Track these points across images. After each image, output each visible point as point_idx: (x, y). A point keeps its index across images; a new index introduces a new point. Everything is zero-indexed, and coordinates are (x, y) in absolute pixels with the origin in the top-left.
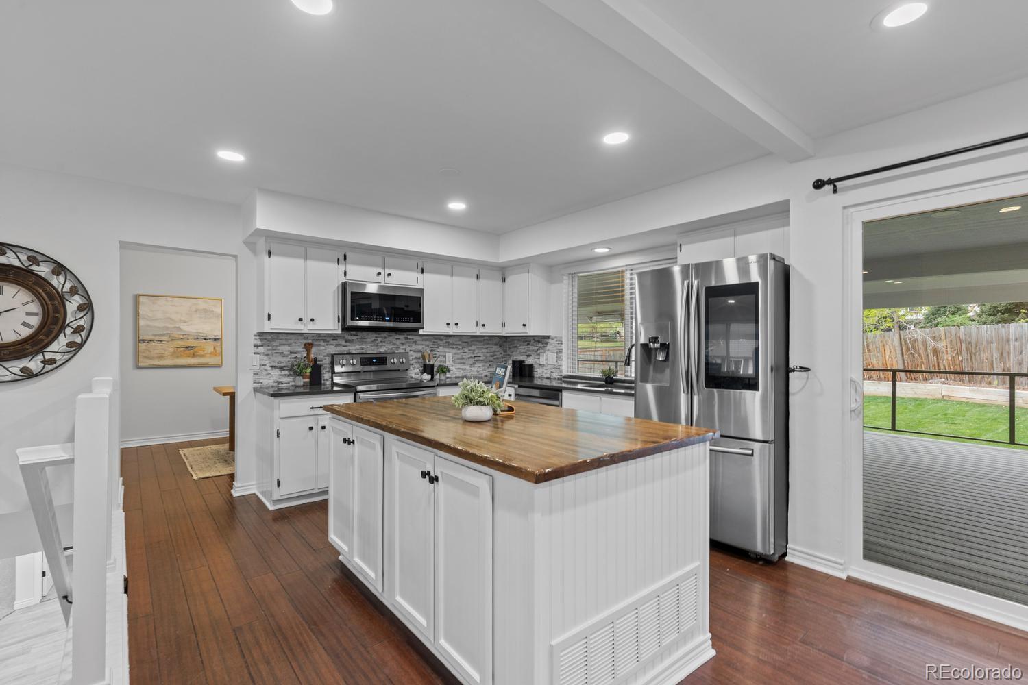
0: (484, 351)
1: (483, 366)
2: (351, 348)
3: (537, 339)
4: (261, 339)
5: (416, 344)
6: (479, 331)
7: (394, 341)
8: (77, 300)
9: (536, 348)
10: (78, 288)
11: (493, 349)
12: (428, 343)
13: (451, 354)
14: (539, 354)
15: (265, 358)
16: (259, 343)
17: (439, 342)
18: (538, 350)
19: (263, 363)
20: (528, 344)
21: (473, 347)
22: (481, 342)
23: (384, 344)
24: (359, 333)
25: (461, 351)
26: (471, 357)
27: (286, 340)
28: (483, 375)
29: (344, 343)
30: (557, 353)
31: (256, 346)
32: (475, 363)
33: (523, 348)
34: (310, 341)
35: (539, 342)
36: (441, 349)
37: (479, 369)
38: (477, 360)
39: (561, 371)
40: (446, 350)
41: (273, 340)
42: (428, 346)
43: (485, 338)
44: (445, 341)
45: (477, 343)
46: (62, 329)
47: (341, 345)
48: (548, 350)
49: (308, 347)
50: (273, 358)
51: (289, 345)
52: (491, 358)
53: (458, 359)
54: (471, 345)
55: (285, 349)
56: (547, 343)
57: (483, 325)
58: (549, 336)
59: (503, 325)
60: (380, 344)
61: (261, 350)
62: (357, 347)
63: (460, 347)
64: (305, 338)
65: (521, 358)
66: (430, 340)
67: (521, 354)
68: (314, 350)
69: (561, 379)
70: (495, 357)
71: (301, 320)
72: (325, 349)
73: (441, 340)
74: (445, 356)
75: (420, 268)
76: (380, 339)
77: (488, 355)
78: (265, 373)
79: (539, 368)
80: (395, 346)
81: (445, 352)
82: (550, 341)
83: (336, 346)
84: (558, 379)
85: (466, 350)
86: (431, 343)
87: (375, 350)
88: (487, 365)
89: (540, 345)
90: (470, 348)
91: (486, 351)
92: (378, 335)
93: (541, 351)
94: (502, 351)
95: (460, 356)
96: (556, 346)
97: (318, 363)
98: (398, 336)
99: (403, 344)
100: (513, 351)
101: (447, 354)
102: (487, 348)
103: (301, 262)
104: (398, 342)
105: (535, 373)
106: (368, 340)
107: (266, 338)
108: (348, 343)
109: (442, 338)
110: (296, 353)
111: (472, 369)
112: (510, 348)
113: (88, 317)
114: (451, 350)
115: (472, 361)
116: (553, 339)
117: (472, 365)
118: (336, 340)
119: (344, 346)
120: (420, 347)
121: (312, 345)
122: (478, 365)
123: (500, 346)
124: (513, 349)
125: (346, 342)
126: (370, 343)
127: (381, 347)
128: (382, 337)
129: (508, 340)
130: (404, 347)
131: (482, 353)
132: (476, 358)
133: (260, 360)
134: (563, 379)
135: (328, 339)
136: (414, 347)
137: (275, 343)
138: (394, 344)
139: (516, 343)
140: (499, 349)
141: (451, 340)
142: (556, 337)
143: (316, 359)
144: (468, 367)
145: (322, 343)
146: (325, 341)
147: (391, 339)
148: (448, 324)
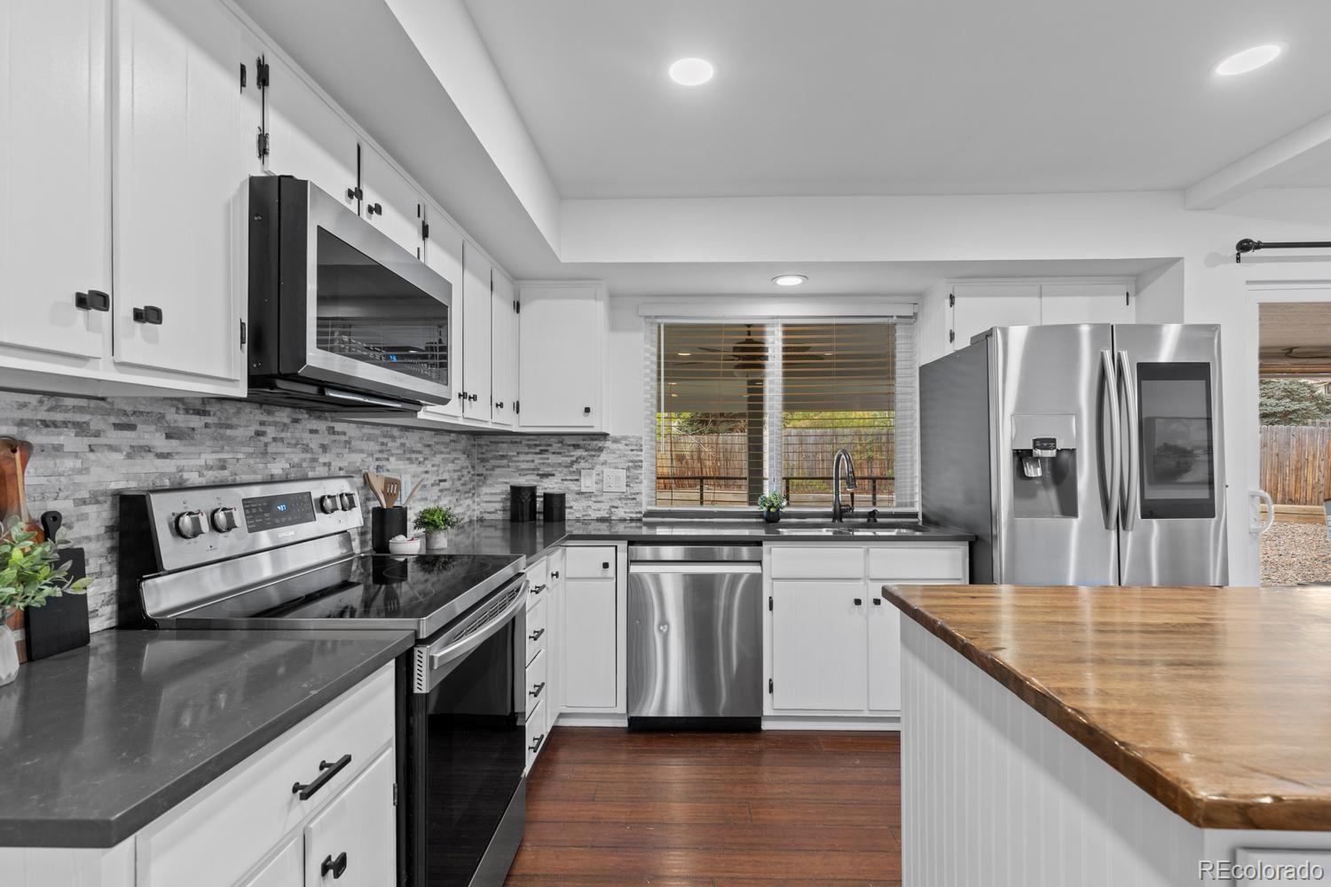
0: (450, 466)
1: (450, 502)
2: (182, 462)
3: (569, 440)
5: (351, 451)
6: (493, 420)
7: (307, 437)
9: (569, 460)
11: (461, 463)
13: (409, 478)
14: (578, 472)
17: (390, 444)
18: (572, 463)
20: (542, 452)
21: (438, 459)
22: (448, 445)
23: (279, 448)
25: (422, 468)
26: (435, 484)
29: (160, 443)
30: (628, 469)
32: (440, 498)
33: (527, 460)
35: (576, 446)
36: (393, 462)
39: (640, 504)
40: (401, 465)
42: (371, 455)
43: (452, 436)
44: (399, 442)
45: (442, 448)
47: (148, 449)
48: (604, 464)
53: (418, 489)
54: (436, 454)
56: (601, 449)
57: (499, 405)
58: (604, 436)
59: (516, 408)
60: (271, 449)
62: (209, 458)
63: (421, 458)
65: (526, 481)
66: (376, 439)
67: (522, 472)
69: (639, 520)
70: (463, 480)
72: (80, 472)
76: (271, 432)
79: (576, 500)
80: (309, 456)
81: (400, 472)
82: (608, 444)
83: (129, 456)
84: (632, 520)
85: (428, 466)
86: (378, 447)
88: (453, 499)
89: (579, 452)
90: (434, 460)
91: (453, 466)
92: (265, 418)
93: (583, 464)
94: (470, 468)
95: (421, 482)
96: (625, 455)
98: (315, 424)
99: (324, 448)
100: (493, 469)
101: (403, 478)
102: (453, 461)
104: (314, 443)
105: (568, 511)
106: (240, 433)
108: (174, 444)
109: (394, 432)
112: (492, 459)
114: (407, 466)
115: (435, 492)
116: (616, 441)
118: (132, 427)
119: (161, 456)
120: (357, 459)
121: (25, 448)
122: (443, 500)
123: (469, 457)
124: (501, 461)
125: (168, 436)
126: (242, 444)
128: (275, 424)
129: (482, 441)
131: (448, 471)
132: (441, 486)
134: (644, 519)
135: (96, 423)
136: (347, 458)
138: (306, 449)
139: (504, 449)
140: (467, 462)
142: (624, 438)
145: (69, 441)
146: (82, 428)
147: (298, 431)
148: (460, 396)
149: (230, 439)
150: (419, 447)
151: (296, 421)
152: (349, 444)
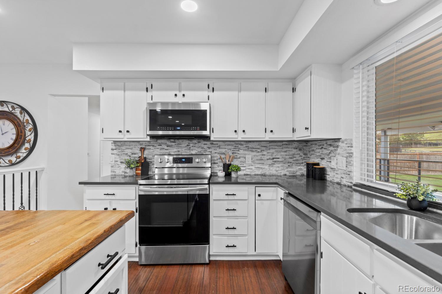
0: (283, 153)
1: (282, 166)
2: (170, 151)
3: (329, 142)
4: (115, 145)
6: (268, 137)
7: (203, 146)
9: (329, 152)
10: (29, 120)
11: (293, 152)
12: (230, 147)
13: (250, 156)
14: (330, 158)
15: (117, 157)
16: (114, 148)
17: (240, 146)
18: (330, 153)
19: (116, 160)
20: (322, 148)
21: (272, 151)
22: (280, 146)
23: (194, 148)
24: (177, 141)
25: (260, 154)
26: (269, 159)
27: (130, 145)
28: (282, 174)
29: (166, 147)
30: (347, 157)
31: (112, 149)
32: (274, 164)
33: (318, 152)
35: (330, 145)
36: (241, 151)
37: (278, 169)
38: (275, 162)
39: (351, 178)
40: (246, 152)
41: (122, 145)
42: (230, 149)
43: (284, 143)
44: (245, 146)
45: (276, 147)
46: (23, 141)
47: (164, 149)
48: (339, 154)
49: (143, 150)
50: (122, 157)
51: (131, 149)
52: (291, 160)
53: (257, 160)
54: (270, 149)
55: (129, 151)
56: (338, 147)
57: (272, 131)
58: (339, 140)
59: (294, 130)
60: (192, 148)
61: (115, 152)
63: (259, 150)
64: (141, 145)
65: (317, 161)
67: (315, 157)
68: (146, 152)
69: (351, 187)
70: (294, 159)
71: (120, 132)
72: (154, 152)
73: (242, 145)
74: (245, 158)
75: (211, 88)
76: (191, 145)
77: (287, 157)
78: (117, 166)
79: (330, 172)
80: (204, 150)
81: (245, 154)
82: (340, 144)
83: (160, 150)
84: (349, 186)
85: (265, 153)
86: (233, 147)
87: (188, 152)
88: (287, 165)
89: (332, 148)
90: (269, 151)
91: (285, 153)
92: (190, 142)
93: (332, 154)
94: (302, 154)
95: (259, 158)
96: (346, 150)
97: (148, 160)
98: (206, 142)
99: (209, 148)
101: (247, 156)
102: (286, 152)
103: (121, 92)
104: (205, 147)
105: (328, 176)
106: (183, 145)
108: (169, 148)
109: (242, 143)
110: (135, 154)
111: (271, 168)
112: (309, 152)
113: (33, 135)
114: (251, 153)
115: (270, 162)
116: (343, 142)
117: (271, 165)
118: (161, 145)
119: (166, 150)
120: (223, 151)
122: (276, 165)
123: (300, 150)
124: (311, 152)
125: (167, 146)
126: (184, 147)
127: (192, 150)
128: (193, 143)
129: (309, 144)
130: (210, 150)
131: (281, 155)
132: (275, 160)
133: (115, 158)
134: (353, 187)
135: (155, 145)
136: (218, 150)
137: (124, 148)
138: (203, 148)
140: (299, 152)
141: (250, 145)
142: (346, 140)
143: (146, 158)
144: (267, 167)
145: (151, 147)
147: (200, 144)
148: (236, 131)
149: (181, 147)
150: (258, 147)
151: (200, 142)
152: (219, 147)
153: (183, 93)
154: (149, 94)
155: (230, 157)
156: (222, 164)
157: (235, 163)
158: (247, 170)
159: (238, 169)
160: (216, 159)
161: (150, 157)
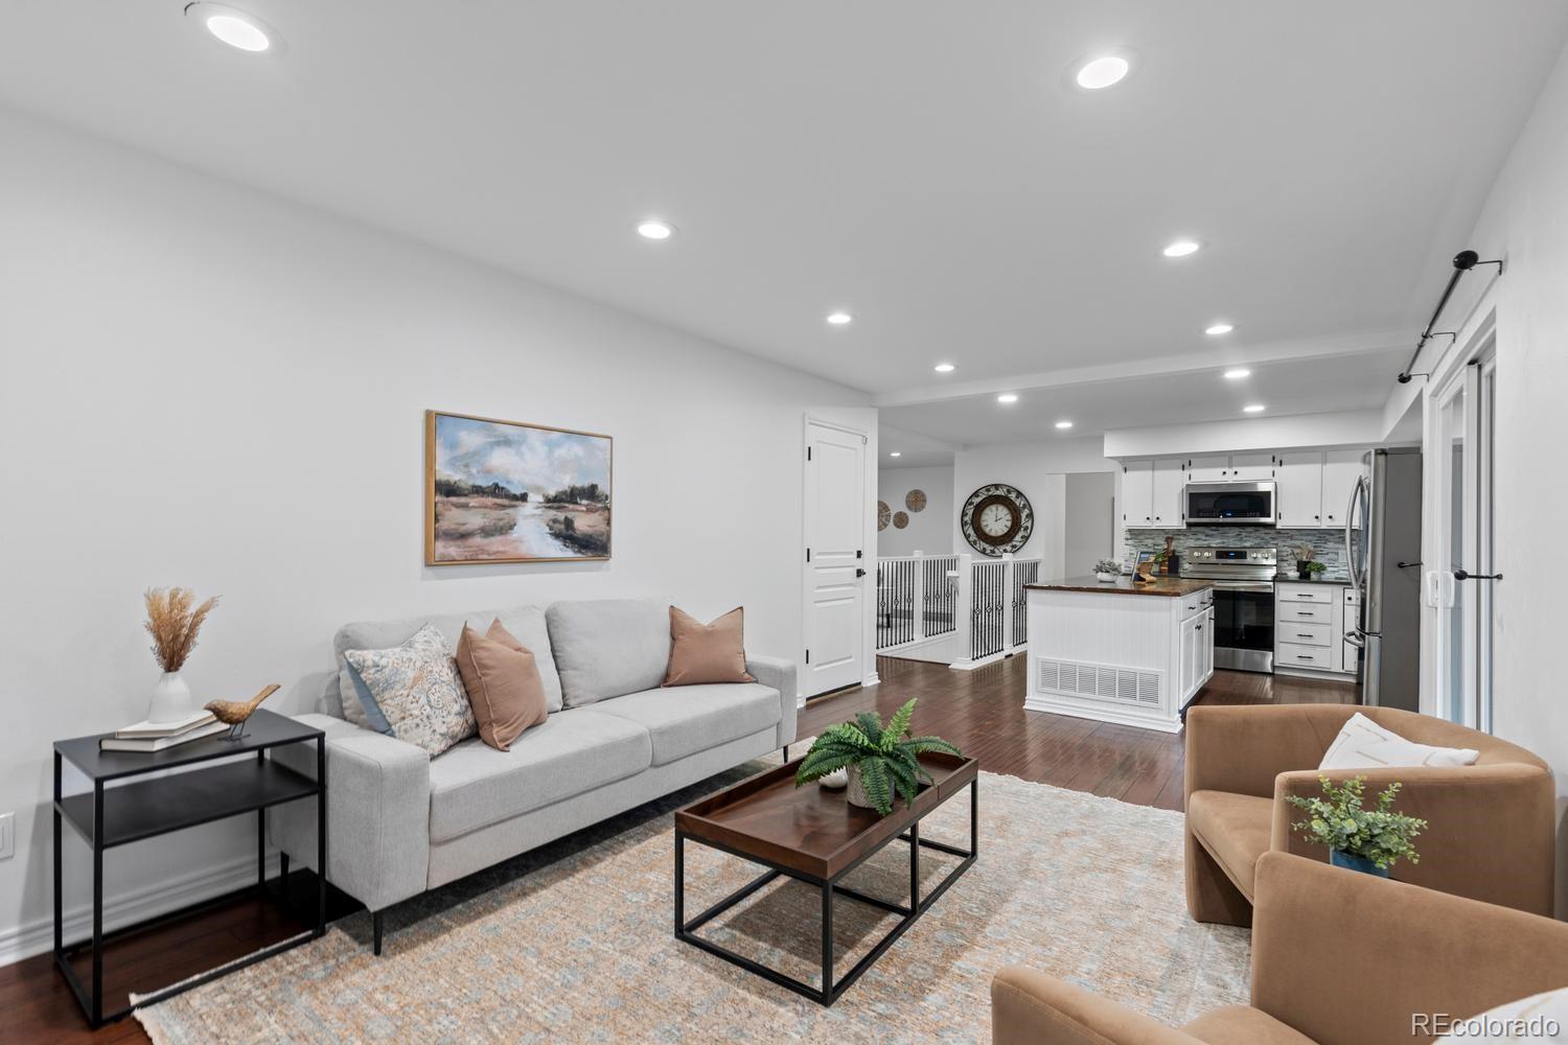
5: (1292, 540)
8: (1026, 512)
10: (1028, 505)
12: (1310, 538)
17: (1328, 537)
31: (1127, 539)
34: (1170, 536)
36: (1330, 545)
41: (1140, 534)
46: (1019, 529)
49: (1169, 540)
55: (1150, 542)
61: (1130, 542)
62: (1218, 541)
64: (1167, 533)
66: (1315, 535)
68: (1174, 543)
71: (1148, 519)
73: (1332, 535)
74: (1337, 554)
75: (1278, 461)
76: (1244, 534)
81: (1337, 549)
87: (1239, 544)
97: (1177, 554)
98: (1267, 531)
99: (1274, 539)
103: (1149, 473)
104: (1267, 537)
107: (1135, 534)
113: (1030, 522)
120: (1298, 543)
121: (1172, 539)
136: (1289, 542)
137: (1142, 537)
143: (1174, 551)
145: (1181, 537)
146: (1185, 535)
147: (1258, 534)
148: (1317, 517)
152: (1291, 538)
153: (1235, 469)
154: (1187, 472)
155: (1309, 552)
156: (1295, 562)
157: (1319, 560)
158: (1341, 572)
159: (1321, 568)
160: (1285, 554)
161: (1180, 549)
